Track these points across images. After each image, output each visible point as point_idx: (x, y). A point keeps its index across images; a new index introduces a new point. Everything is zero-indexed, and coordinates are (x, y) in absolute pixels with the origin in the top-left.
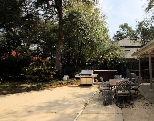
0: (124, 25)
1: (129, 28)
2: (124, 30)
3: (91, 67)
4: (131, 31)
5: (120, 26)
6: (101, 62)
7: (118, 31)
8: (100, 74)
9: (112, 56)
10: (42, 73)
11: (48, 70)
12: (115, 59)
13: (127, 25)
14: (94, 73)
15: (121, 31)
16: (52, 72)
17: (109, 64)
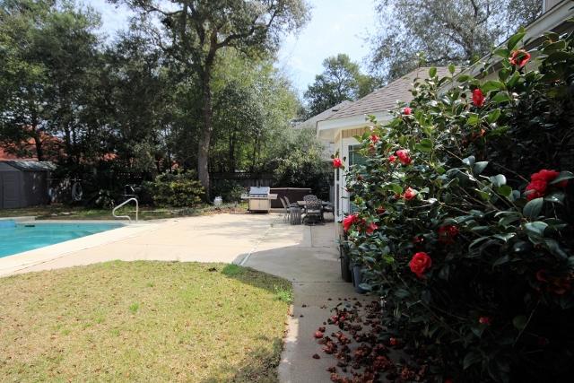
0: (339, 60)
1: (353, 69)
2: (335, 74)
3: (257, 183)
4: (357, 77)
5: (326, 61)
6: (279, 171)
7: (319, 78)
8: (281, 194)
9: (301, 159)
10: (182, 191)
11: (191, 186)
12: (308, 166)
13: (347, 59)
14: (271, 192)
15: (327, 77)
16: (196, 191)
17: (296, 176)
